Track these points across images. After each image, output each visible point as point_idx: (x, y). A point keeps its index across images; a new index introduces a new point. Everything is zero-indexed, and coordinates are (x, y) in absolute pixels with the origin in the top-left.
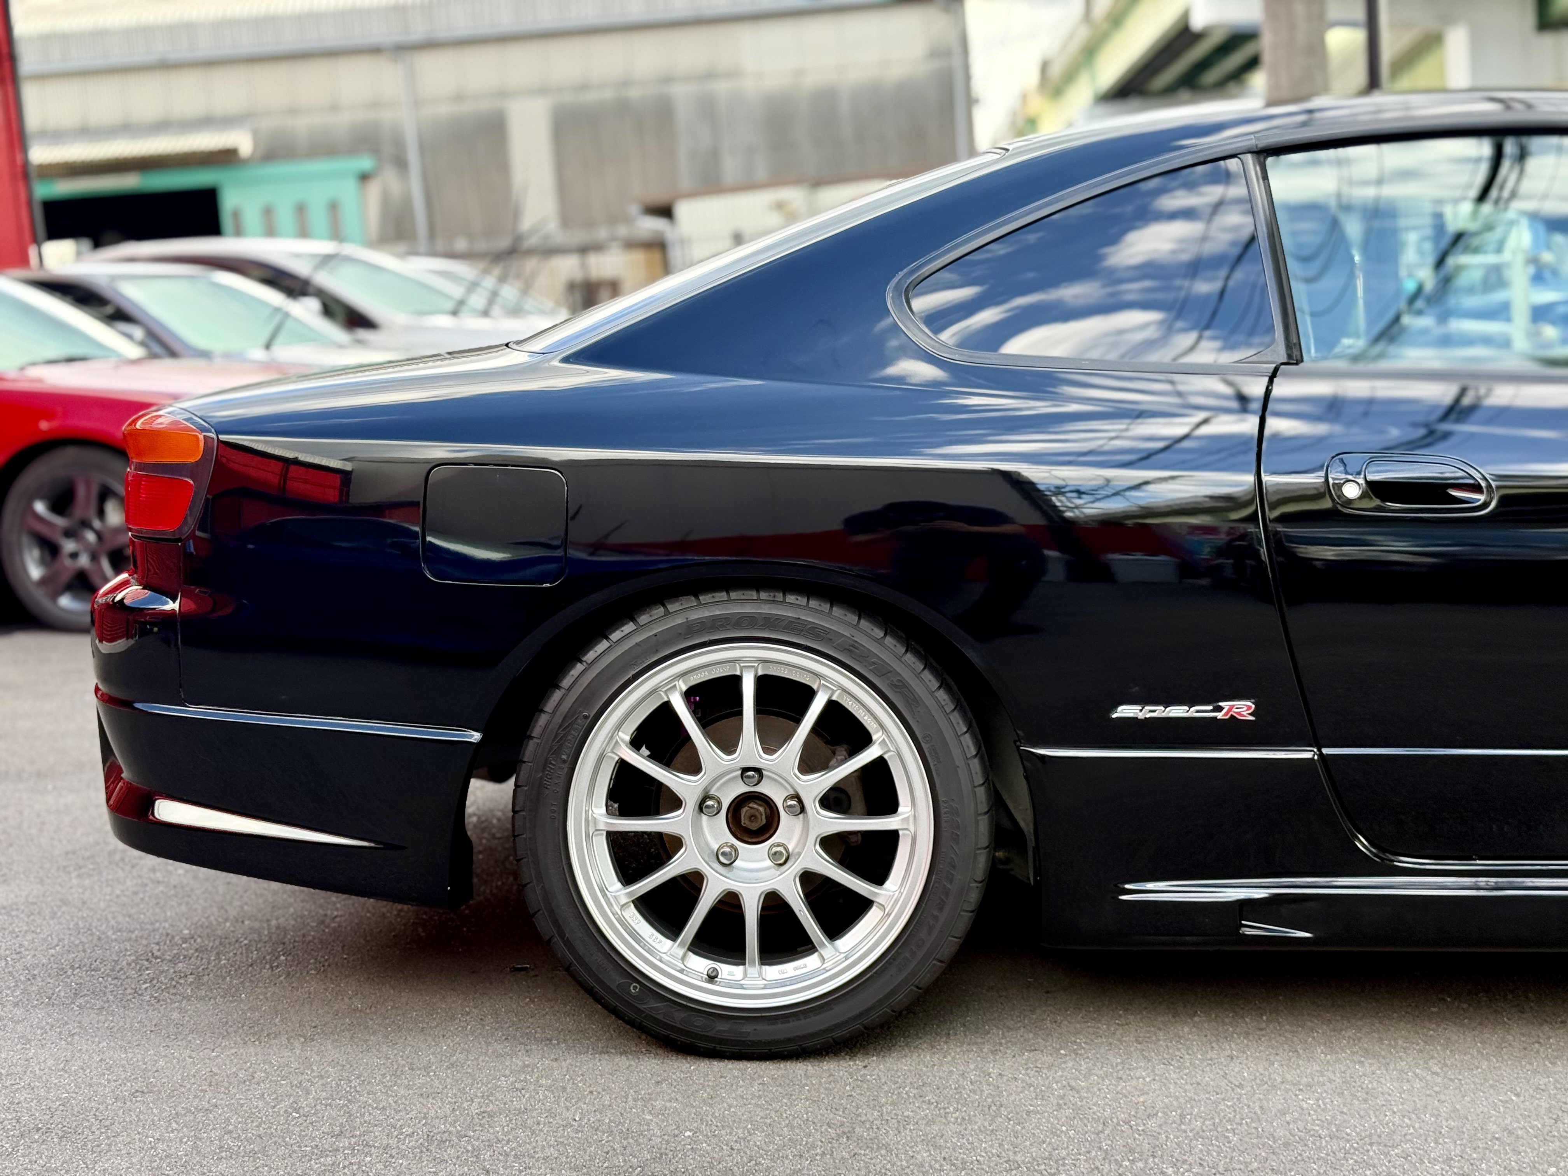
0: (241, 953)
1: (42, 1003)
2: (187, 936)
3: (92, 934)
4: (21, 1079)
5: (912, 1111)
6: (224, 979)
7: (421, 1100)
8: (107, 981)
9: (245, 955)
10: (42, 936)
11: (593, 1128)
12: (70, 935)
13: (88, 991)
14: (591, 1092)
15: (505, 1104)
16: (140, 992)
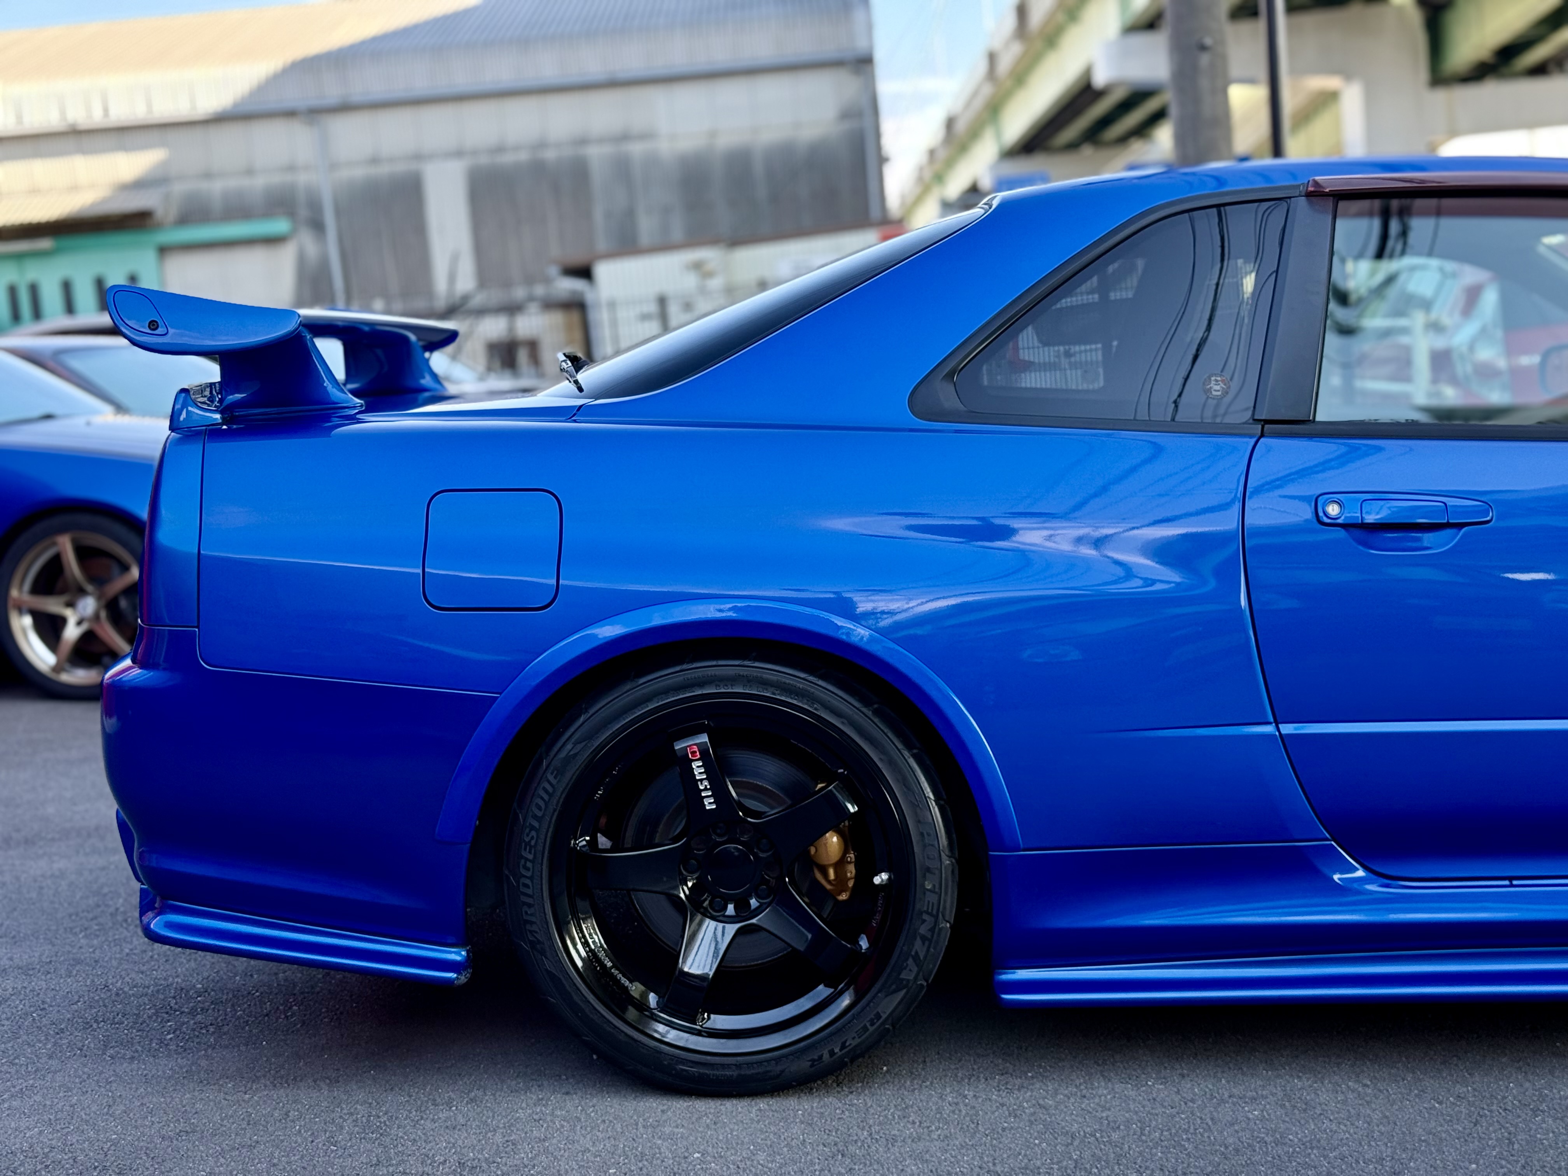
0: (255, 1005)
1: (75, 1055)
2: (202, 990)
3: (108, 991)
4: (69, 1123)
5: (898, 1130)
6: (243, 1029)
7: (447, 1131)
8: (132, 1033)
9: (258, 1006)
10: (61, 993)
11: (609, 1152)
12: (89, 991)
13: (116, 1042)
14: (604, 1121)
15: (526, 1133)
16: (166, 1042)
